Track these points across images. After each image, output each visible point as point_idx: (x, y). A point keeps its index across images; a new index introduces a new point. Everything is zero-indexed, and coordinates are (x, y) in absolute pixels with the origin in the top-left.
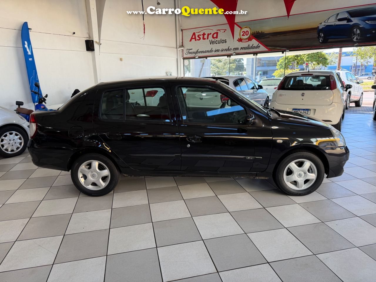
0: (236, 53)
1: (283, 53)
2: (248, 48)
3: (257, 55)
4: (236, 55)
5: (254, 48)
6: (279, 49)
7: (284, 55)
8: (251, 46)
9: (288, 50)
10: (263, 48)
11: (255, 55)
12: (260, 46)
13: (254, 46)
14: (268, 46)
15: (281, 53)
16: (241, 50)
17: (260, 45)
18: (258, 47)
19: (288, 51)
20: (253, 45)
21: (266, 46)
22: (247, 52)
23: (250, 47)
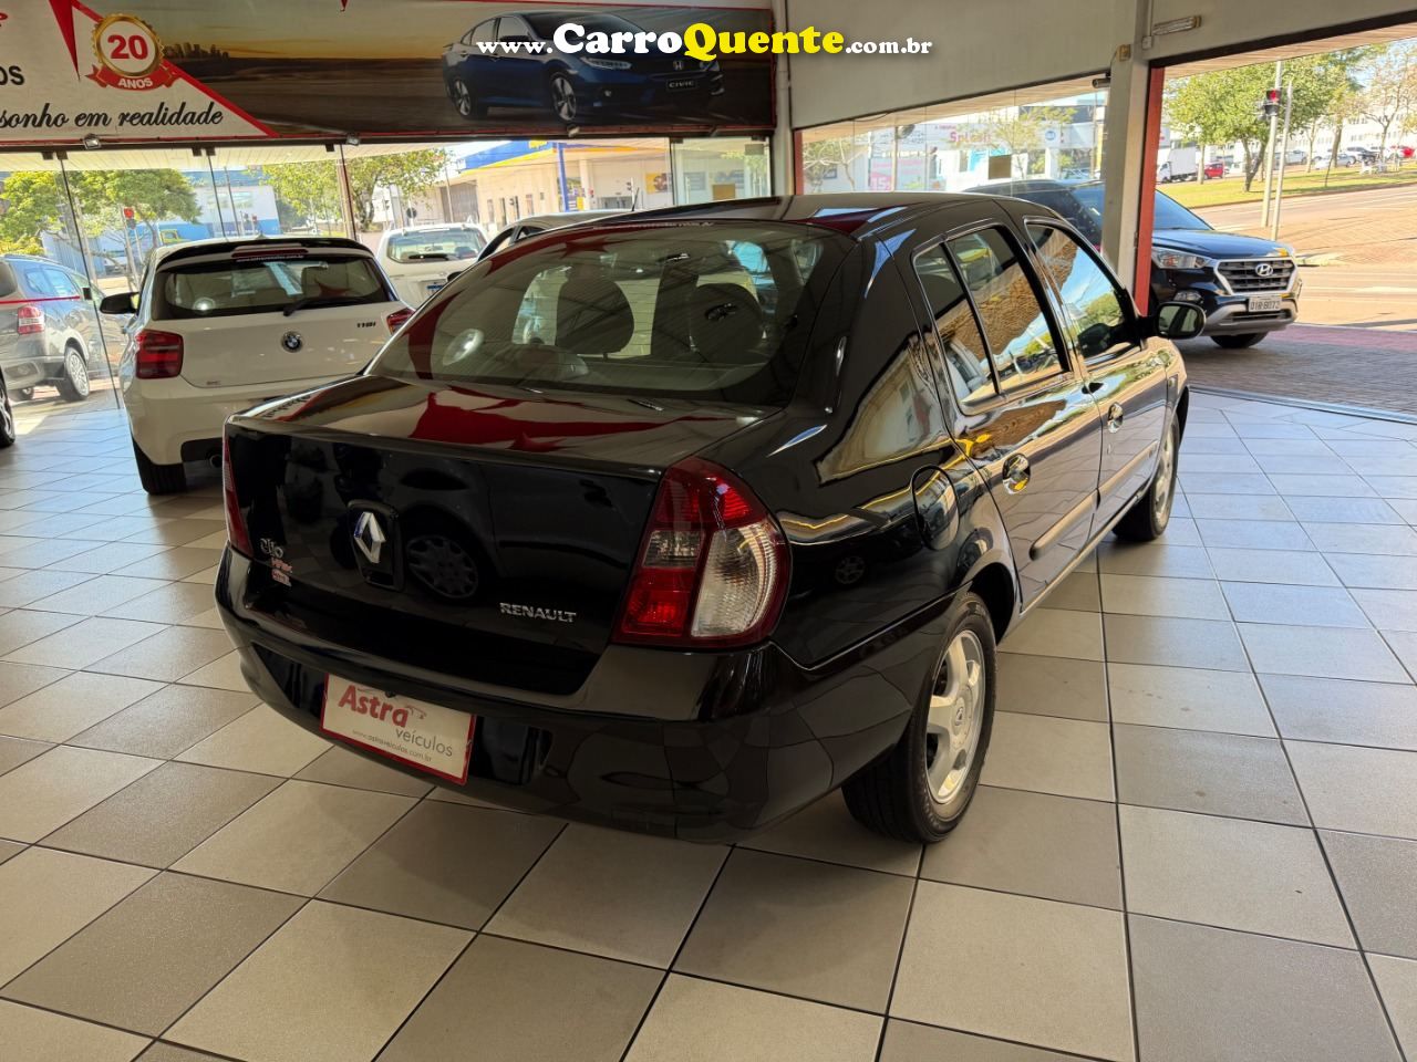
0: (101, 141)
1: (330, 148)
2: (160, 117)
3: (210, 152)
4: (104, 148)
5: (193, 119)
6: (313, 133)
7: (335, 156)
8: (173, 108)
9: (355, 136)
10: (233, 123)
11: (204, 152)
12: (219, 114)
13: (194, 114)
14: (260, 118)
15: (323, 148)
16: (121, 124)
17: (218, 107)
18: (214, 117)
19: (356, 141)
20: (183, 105)
21: (251, 115)
22: (159, 139)
23: (169, 114)
